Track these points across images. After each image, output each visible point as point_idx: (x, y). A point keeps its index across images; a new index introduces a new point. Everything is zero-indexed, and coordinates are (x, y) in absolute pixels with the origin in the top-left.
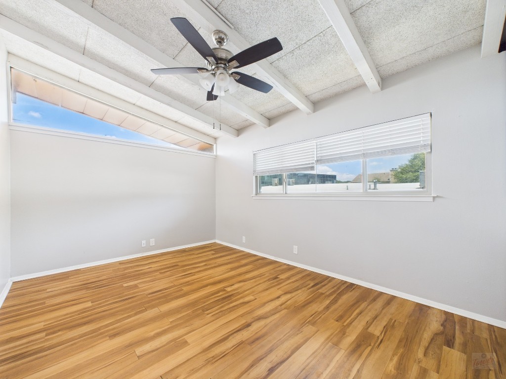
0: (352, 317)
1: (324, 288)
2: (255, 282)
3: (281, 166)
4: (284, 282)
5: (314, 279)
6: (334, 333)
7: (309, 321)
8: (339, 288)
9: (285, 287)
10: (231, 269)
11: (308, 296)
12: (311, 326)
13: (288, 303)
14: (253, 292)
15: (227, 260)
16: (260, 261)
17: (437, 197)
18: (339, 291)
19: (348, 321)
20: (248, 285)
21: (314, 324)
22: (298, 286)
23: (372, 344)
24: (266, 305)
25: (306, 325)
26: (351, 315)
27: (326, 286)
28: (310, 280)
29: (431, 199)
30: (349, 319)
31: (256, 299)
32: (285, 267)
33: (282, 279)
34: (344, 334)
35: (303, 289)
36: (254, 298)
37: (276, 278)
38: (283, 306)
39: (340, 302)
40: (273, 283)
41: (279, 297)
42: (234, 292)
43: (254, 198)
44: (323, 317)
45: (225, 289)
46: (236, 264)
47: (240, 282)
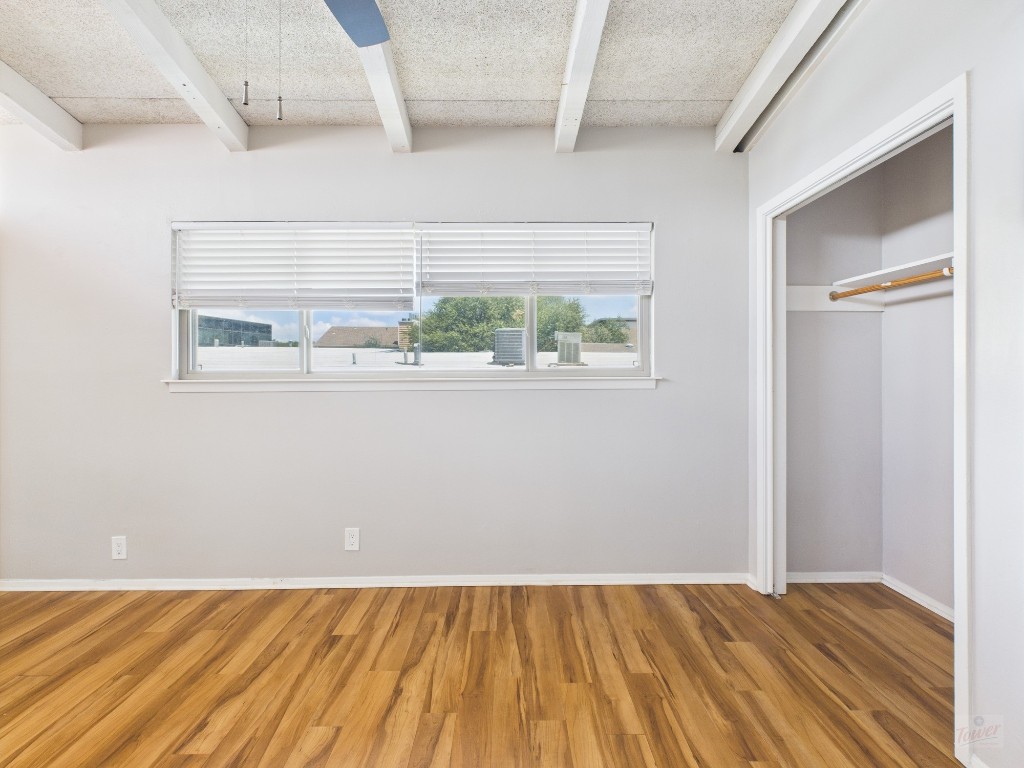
0: (584, 659)
1: (474, 618)
2: (278, 677)
3: (296, 286)
4: (367, 642)
5: (431, 606)
6: (592, 710)
7: (527, 714)
8: (502, 607)
9: (385, 655)
10: (131, 670)
11: (464, 652)
12: (542, 723)
13: (437, 693)
14: (306, 713)
15: (74, 644)
16: (223, 607)
17: (664, 380)
18: (509, 614)
19: (588, 672)
20: (264, 696)
21: (541, 713)
22: (415, 640)
23: (662, 695)
24: (388, 729)
25: (532, 726)
26: (579, 655)
27: (475, 612)
28: (425, 611)
29: (652, 385)
30: (587, 667)
31: (339, 730)
32: (324, 600)
33: (354, 637)
34: (610, 702)
35: (435, 640)
36: (331, 732)
37: (332, 641)
38: (435, 708)
39: (534, 635)
40: (340, 659)
41: (398, 692)
42: (238, 746)
43: (173, 388)
44: (539, 686)
45: (189, 750)
46: (137, 649)
47: (222, 700)
